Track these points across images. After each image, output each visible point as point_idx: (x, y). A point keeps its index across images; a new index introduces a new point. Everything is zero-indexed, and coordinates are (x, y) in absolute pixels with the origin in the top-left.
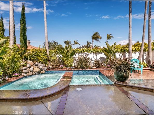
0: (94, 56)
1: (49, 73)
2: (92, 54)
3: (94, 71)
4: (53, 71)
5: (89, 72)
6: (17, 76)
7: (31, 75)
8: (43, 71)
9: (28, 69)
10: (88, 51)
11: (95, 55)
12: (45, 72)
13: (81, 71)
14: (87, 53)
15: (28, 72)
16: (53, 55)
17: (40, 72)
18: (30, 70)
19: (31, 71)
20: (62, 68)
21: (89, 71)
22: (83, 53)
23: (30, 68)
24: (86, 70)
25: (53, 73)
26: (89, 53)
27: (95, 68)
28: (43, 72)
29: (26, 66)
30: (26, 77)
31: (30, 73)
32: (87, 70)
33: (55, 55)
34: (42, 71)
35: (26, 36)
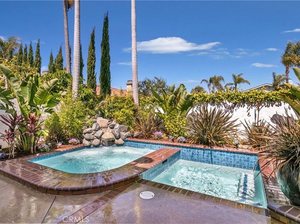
0: (252, 111)
1: (130, 146)
2: (246, 105)
3: (241, 155)
4: (138, 142)
5: (223, 157)
6: (74, 144)
7: (96, 144)
8: (120, 139)
9: (92, 133)
10: (232, 99)
11: (254, 108)
12: (123, 142)
13: (199, 151)
14: (229, 102)
15: (93, 139)
16: (148, 108)
17: (113, 141)
18: (95, 135)
19: (97, 138)
20: (160, 138)
21: (222, 153)
22: (219, 105)
23: (97, 131)
24: (215, 151)
25: (138, 147)
26: (235, 104)
27: (245, 147)
28: (120, 141)
29: (91, 127)
30: (89, 147)
31: (96, 142)
32: (218, 151)
33: (151, 108)
34: (118, 139)
35: (110, 72)
